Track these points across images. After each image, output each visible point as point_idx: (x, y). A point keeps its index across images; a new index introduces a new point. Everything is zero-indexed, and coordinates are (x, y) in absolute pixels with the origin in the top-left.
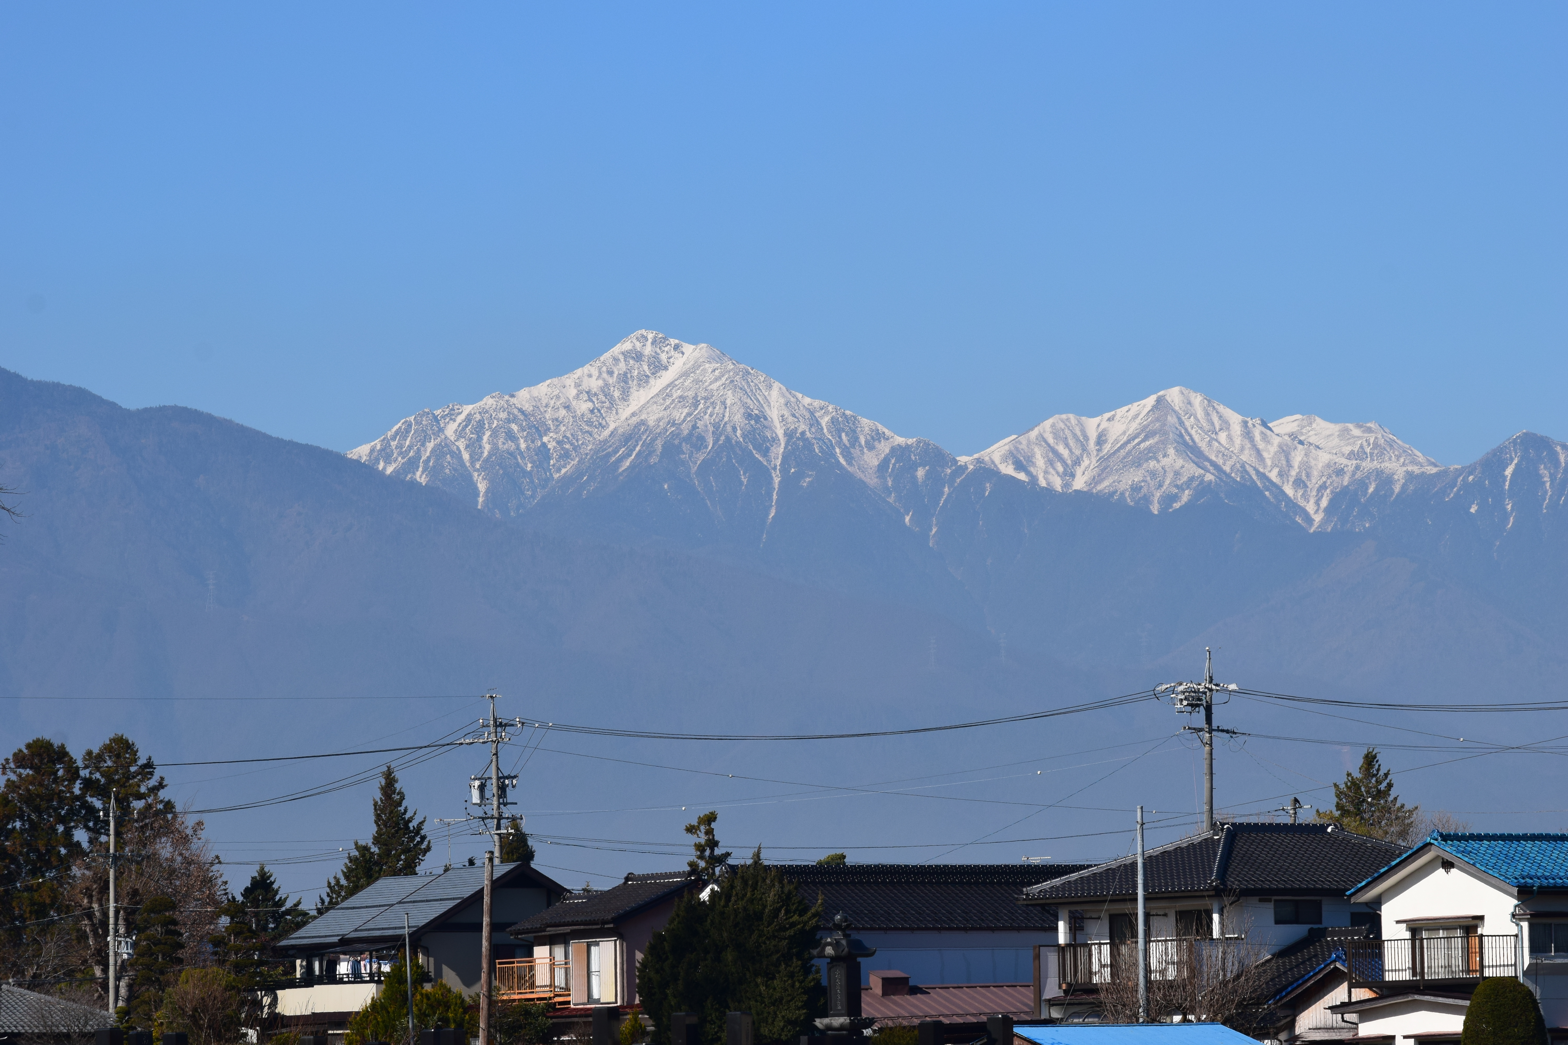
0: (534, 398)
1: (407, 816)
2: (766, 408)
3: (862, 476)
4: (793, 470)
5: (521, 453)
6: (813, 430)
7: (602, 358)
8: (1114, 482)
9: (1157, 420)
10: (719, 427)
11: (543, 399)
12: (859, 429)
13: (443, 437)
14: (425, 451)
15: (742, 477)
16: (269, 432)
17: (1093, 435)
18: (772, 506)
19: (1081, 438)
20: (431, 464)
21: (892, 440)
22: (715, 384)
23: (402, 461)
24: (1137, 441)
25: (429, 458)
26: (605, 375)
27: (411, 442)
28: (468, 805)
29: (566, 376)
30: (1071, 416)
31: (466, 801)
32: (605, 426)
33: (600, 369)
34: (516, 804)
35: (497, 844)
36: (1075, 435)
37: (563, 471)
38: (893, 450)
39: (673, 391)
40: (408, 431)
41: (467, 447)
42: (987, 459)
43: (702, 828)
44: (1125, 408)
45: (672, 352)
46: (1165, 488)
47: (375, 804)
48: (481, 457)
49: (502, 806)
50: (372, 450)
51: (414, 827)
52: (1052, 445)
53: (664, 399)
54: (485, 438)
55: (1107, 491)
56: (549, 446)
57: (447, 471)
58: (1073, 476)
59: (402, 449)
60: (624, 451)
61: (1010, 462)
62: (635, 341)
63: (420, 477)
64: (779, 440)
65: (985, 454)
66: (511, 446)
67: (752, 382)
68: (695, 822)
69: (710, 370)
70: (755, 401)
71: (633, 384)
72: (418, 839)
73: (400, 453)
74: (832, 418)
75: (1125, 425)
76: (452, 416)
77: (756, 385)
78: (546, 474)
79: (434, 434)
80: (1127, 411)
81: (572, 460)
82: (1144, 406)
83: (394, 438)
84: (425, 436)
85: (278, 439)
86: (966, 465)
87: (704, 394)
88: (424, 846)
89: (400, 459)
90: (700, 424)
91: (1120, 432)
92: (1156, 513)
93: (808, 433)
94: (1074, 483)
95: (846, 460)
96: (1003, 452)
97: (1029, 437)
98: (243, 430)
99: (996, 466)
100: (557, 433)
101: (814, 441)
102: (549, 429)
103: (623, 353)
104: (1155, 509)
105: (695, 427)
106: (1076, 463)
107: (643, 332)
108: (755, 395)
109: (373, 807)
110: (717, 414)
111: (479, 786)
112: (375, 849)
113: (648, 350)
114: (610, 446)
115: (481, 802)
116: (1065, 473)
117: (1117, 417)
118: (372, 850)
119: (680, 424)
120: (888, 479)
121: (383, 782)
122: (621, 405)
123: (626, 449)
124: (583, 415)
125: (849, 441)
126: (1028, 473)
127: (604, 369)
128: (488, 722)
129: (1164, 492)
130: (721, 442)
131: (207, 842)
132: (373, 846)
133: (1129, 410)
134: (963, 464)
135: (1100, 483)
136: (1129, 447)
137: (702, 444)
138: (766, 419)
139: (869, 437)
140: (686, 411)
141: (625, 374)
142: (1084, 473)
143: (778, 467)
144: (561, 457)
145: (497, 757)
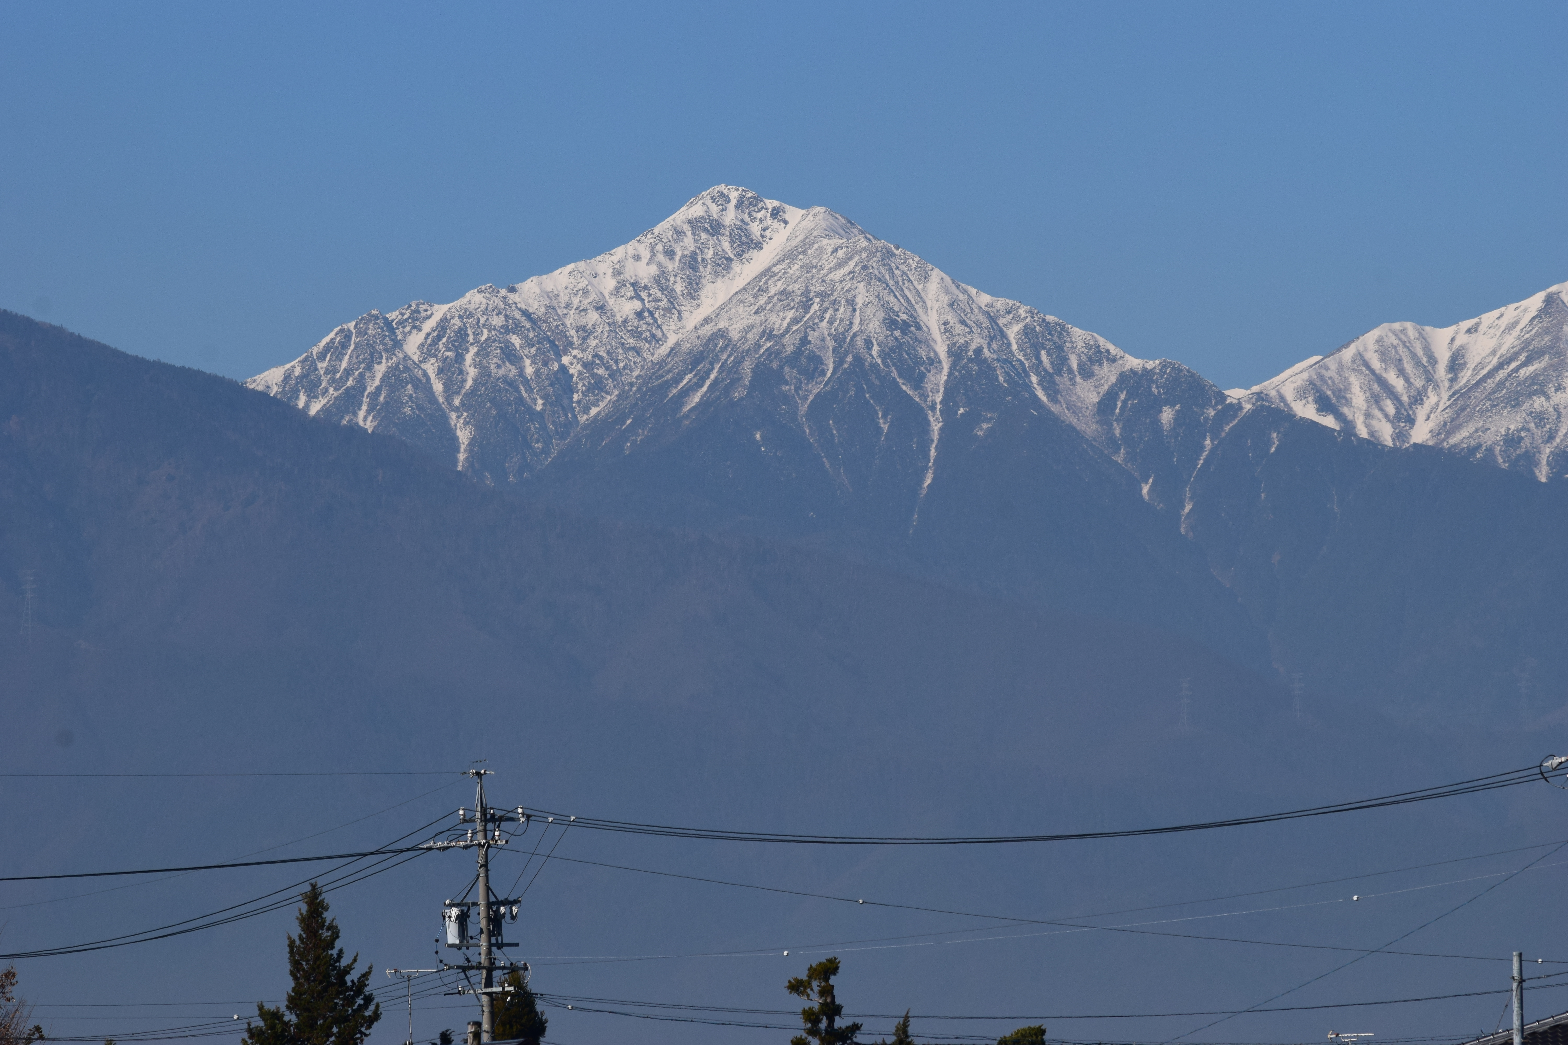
0: (547, 293)
1: (344, 963)
2: (920, 311)
3: (1074, 421)
4: (961, 411)
5: (526, 382)
6: (995, 346)
7: (657, 230)
8: (1477, 431)
9: (1547, 331)
10: (845, 342)
11: (561, 294)
12: (1068, 345)
13: (401, 355)
14: (373, 377)
15: (881, 421)
16: (122, 348)
17: (1443, 356)
18: (926, 468)
19: (1424, 360)
20: (382, 399)
21: (1120, 362)
22: (838, 272)
23: (336, 394)
24: (1514, 365)
25: (378, 389)
26: (661, 257)
27: (349, 363)
28: (440, 946)
29: (598, 258)
30: (1409, 325)
31: (437, 941)
32: (660, 339)
33: (652, 247)
34: (517, 945)
35: (486, 1009)
36: (1414, 355)
37: (594, 411)
38: (1124, 379)
39: (770, 282)
40: (344, 345)
41: (440, 371)
42: (1273, 393)
43: (815, 984)
44: (1496, 313)
45: (769, 221)
46: (1558, 440)
47: (292, 944)
48: (461, 387)
49: (494, 949)
50: (287, 377)
51: (352, 981)
52: (1378, 372)
53: (755, 297)
54: (469, 358)
55: (1465, 446)
56: (571, 371)
57: (408, 410)
58: (1411, 421)
59: (334, 373)
60: (690, 380)
61: (1310, 399)
62: (709, 202)
63: (365, 419)
64: (940, 362)
65: (1269, 386)
66: (511, 371)
67: (897, 268)
68: (803, 975)
69: (830, 250)
70: (902, 300)
71: (706, 271)
72: (360, 1001)
73: (332, 381)
74: (1025, 326)
75: (1495, 339)
76: (415, 321)
77: (904, 273)
78: (567, 416)
79: (386, 350)
80: (1498, 318)
81: (608, 393)
82: (1525, 310)
83: (322, 356)
84: (372, 355)
85: (136, 358)
86: (1240, 403)
87: (819, 288)
88: (368, 1013)
89: (331, 390)
90: (812, 336)
91: (1488, 351)
92: (1543, 480)
93: (986, 351)
94: (1412, 432)
95: (1048, 395)
96: (1299, 382)
97: (1340, 358)
98: (79, 342)
99: (1287, 405)
100: (583, 351)
101: (996, 364)
102: (571, 344)
103: (690, 222)
104: (1542, 474)
105: (804, 341)
106: (1416, 401)
107: (722, 188)
108: (902, 290)
109: (288, 949)
110: (841, 320)
111: (458, 917)
112: (290, 1017)
113: (730, 217)
114: (669, 371)
115: (461, 942)
116: (1398, 417)
117: (1482, 328)
118: (286, 1019)
119: (782, 336)
120: (1115, 424)
121: (304, 908)
122: (686, 306)
123: (695, 376)
124: (625, 321)
125: (1052, 363)
126: (1340, 417)
127: (660, 247)
128: (472, 814)
129: (1556, 448)
130: (846, 366)
131: (21, 1004)
132: (287, 1013)
133: (1502, 315)
134: (1235, 401)
135: (1454, 432)
136: (1501, 374)
137: (817, 368)
138: (919, 328)
139: (1083, 357)
140: (790, 314)
141: (694, 255)
142: (1428, 418)
143: (938, 407)
144: (590, 389)
145: (487, 871)
